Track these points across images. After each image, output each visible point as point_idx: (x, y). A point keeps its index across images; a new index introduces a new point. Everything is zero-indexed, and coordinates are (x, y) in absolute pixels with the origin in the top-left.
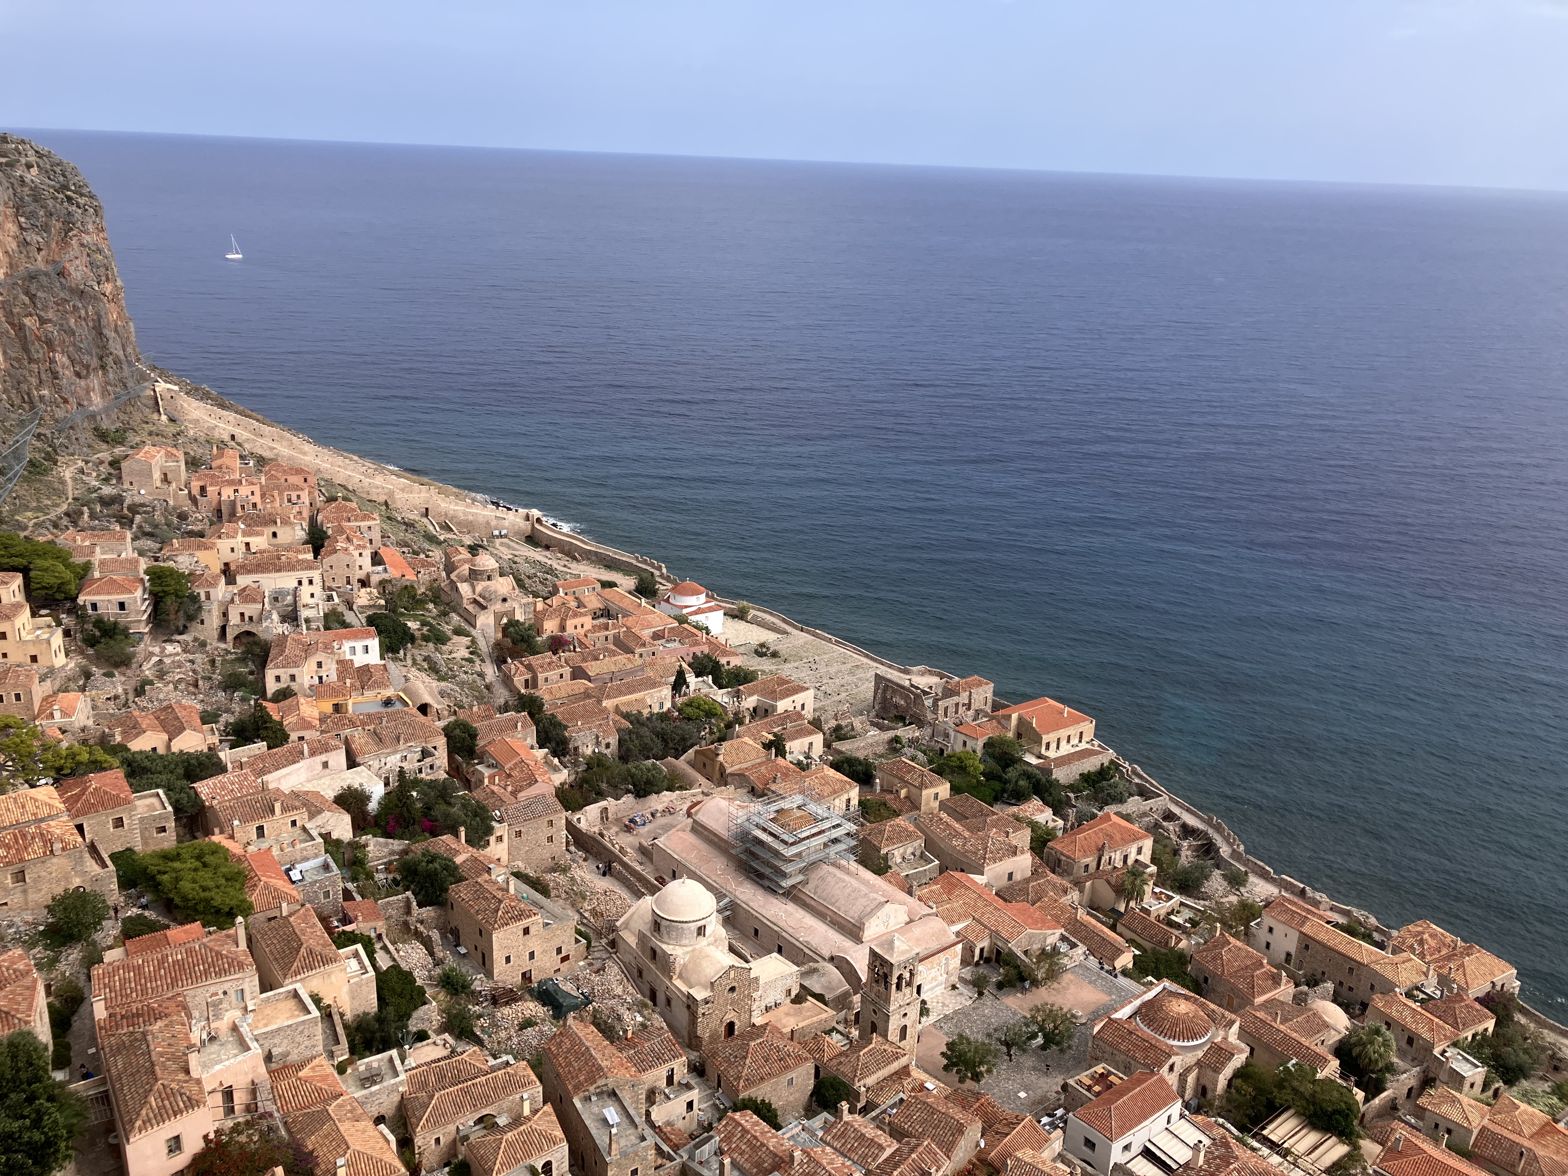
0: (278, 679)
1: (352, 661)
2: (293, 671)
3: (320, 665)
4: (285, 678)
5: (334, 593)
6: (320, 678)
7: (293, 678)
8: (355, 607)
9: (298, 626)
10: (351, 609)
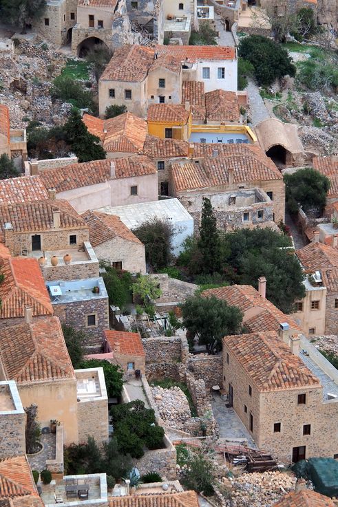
0: (112, 93)
1: (202, 84)
2: (130, 86)
3: (162, 83)
4: (120, 92)
5: (212, 9)
6: (162, 99)
7: (128, 93)
8: (234, 28)
9: (152, 38)
10: (228, 29)
